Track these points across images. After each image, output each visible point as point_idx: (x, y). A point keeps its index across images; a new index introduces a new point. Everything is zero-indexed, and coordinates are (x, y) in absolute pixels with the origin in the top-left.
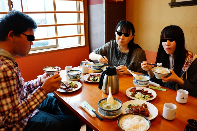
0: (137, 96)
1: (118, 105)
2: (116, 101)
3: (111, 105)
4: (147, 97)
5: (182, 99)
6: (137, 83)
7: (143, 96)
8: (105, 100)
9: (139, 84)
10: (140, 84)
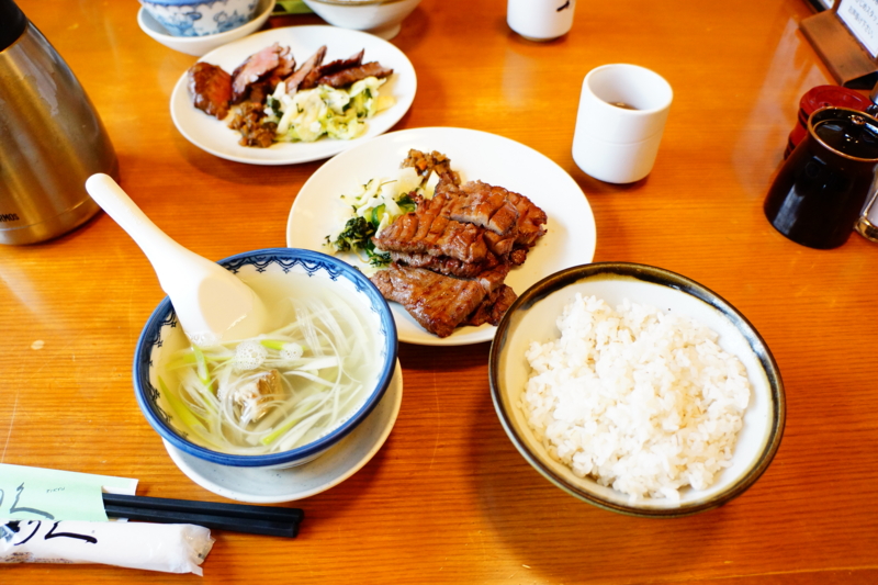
0: (299, 119)
1: (329, 306)
2: (260, 270)
3: (273, 351)
4: (368, 93)
5: (560, 9)
6: (197, 24)
7: (339, 98)
8: (165, 330)
9: (214, 26)
10: (222, 19)
